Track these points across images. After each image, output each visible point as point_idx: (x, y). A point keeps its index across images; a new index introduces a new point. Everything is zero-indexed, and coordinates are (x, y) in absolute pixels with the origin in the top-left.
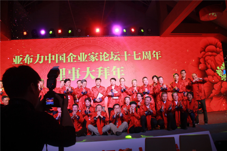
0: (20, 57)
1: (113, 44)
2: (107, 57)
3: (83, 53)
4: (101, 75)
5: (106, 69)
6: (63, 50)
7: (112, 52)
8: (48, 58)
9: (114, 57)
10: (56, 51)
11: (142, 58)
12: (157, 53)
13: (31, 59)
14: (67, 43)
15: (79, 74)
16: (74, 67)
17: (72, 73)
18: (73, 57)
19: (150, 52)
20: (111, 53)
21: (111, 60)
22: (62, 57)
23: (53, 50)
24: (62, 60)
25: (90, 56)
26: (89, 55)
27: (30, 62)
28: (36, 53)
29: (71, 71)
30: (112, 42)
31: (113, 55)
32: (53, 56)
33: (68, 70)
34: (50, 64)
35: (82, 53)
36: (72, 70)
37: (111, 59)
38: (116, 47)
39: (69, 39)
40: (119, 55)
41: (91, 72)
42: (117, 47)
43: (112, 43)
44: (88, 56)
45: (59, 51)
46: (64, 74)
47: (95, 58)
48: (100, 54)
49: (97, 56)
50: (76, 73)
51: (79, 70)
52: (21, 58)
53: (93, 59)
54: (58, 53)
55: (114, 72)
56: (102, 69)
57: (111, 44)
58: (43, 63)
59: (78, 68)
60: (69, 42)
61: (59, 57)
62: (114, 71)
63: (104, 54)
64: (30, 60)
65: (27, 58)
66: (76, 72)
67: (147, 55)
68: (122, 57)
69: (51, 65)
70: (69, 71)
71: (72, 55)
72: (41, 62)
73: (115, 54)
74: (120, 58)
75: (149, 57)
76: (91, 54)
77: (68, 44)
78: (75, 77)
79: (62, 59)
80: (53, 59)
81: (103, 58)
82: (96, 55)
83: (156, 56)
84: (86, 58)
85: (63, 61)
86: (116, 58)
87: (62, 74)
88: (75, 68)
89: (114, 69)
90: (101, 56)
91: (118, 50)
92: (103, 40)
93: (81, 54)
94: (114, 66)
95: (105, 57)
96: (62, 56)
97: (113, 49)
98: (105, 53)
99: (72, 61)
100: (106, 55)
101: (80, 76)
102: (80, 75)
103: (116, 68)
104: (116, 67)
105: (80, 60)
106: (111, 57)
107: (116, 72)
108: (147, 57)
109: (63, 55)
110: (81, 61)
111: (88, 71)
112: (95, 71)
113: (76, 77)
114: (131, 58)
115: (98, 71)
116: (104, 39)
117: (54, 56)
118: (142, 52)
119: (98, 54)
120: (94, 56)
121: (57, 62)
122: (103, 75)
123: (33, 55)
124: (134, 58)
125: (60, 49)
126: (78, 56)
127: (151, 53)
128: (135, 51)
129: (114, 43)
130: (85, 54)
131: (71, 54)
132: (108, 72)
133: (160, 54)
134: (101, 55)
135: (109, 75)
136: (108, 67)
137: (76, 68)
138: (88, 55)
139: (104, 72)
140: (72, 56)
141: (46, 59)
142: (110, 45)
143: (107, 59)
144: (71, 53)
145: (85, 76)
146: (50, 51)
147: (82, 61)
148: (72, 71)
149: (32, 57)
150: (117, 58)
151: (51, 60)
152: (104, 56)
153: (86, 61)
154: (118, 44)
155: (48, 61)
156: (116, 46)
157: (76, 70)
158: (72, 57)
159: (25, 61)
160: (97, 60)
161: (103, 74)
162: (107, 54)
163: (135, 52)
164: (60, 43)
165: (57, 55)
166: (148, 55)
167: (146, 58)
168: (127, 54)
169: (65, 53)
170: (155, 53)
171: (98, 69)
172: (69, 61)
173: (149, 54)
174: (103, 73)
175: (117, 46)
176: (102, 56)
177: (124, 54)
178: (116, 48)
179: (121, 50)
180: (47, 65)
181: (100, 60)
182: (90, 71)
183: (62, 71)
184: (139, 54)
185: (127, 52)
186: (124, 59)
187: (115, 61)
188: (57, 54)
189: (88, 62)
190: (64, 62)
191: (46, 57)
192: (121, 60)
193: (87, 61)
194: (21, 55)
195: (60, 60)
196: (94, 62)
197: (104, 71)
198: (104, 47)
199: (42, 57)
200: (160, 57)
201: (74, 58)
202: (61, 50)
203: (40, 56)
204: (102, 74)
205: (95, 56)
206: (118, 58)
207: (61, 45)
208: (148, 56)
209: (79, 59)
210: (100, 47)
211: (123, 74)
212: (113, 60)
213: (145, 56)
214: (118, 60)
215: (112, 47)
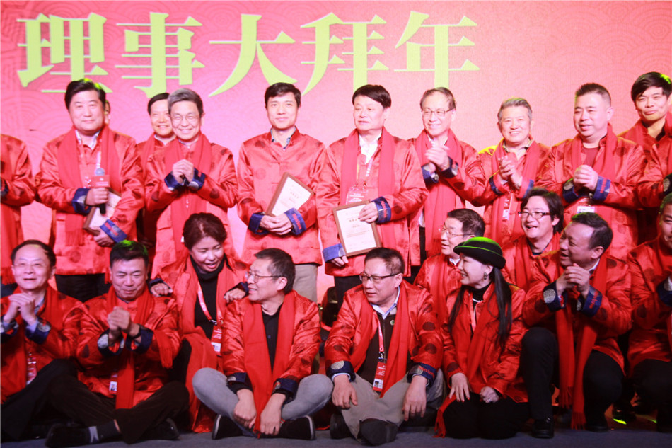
4: (331, 68)
5: (359, 28)
15: (193, 55)
16: (161, 11)
17: (148, 51)
29: (140, 37)
33: (122, 30)
36: (148, 29)
41: (265, 48)
46: (97, 54)
50: (175, 51)
51: (190, 28)
55: (414, 51)
56: (334, 29)
59: (183, 20)
62: (409, 40)
66: (171, 40)
70: (127, 32)
78: (169, 72)
87: (86, 51)
88: (166, 15)
89: (415, 30)
94: (416, 9)
101: (200, 69)
102: (198, 64)
103: (426, 22)
104: (427, 16)
107: (422, 49)
111: (249, 42)
112: (291, 41)
113: (176, 72)
115: (314, 39)
122: (341, 66)
132: (375, 50)
136: (377, 20)
137: (175, 18)
139: (348, 45)
148: (149, 37)
157: (175, 29)
161: (343, 62)
171: (313, 30)
174: (341, 57)
182: (258, 39)
183: (86, 32)
197: (351, 42)
204: (336, 60)
211: (467, 61)
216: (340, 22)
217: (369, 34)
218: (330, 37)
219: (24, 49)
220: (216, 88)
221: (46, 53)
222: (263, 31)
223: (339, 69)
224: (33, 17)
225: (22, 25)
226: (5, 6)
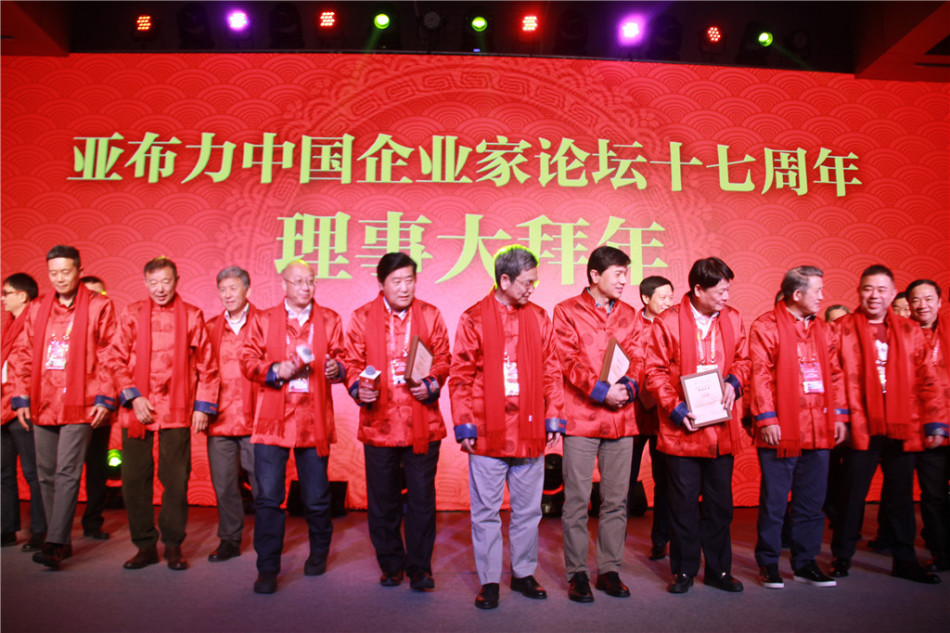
0: (112, 144)
1: (610, 99)
2: (576, 164)
3: (451, 140)
4: (543, 261)
5: (567, 229)
6: (341, 115)
7: (603, 143)
8: (258, 154)
9: (611, 170)
10: (302, 118)
11: (759, 181)
12: (839, 160)
13: (170, 156)
14: (366, 81)
15: (423, 247)
16: (397, 210)
17: (385, 244)
18: (396, 157)
19: (805, 152)
20: (597, 144)
21: (596, 182)
22: (332, 154)
23: (287, 116)
24: (331, 168)
25: (486, 154)
26: (481, 148)
27: (160, 174)
28: (196, 127)
29: (378, 232)
30: (604, 89)
31: (609, 158)
32: (288, 147)
33: (362, 228)
34: (269, 186)
35: (442, 137)
36: (385, 225)
37: (597, 176)
38: (624, 115)
39: (378, 61)
40: (640, 159)
41: (486, 243)
42: (630, 115)
43: (607, 93)
44: (474, 157)
45: (318, 123)
46: (341, 246)
47: (511, 168)
48: (537, 149)
49: (525, 160)
50: (408, 244)
51: (421, 225)
52: (116, 152)
53: (501, 170)
54: (316, 131)
56: (545, 229)
57: (602, 100)
58: (229, 178)
59: (416, 218)
60: (376, 77)
61: (316, 152)
63: (563, 149)
64: (162, 164)
65: (149, 151)
66: (405, 234)
67: (784, 171)
68: (657, 172)
69: (270, 193)
70: (368, 228)
71: (387, 146)
72: (219, 177)
73: (621, 154)
74: (644, 174)
75: (797, 178)
76: (488, 147)
77: (367, 84)
79: (336, 164)
80: (287, 162)
81: (553, 168)
82: (516, 150)
83: (832, 175)
84: (466, 165)
85: (339, 174)
86: (624, 177)
87: (332, 243)
88: (401, 214)
90: (544, 158)
91: (634, 131)
92: (559, 77)
93: (437, 140)
94: (614, 214)
95: (568, 163)
96: (334, 151)
97: (612, 124)
98: (567, 143)
99: (386, 177)
100: (570, 156)
101: (429, 260)
102: (427, 256)
103: (623, 225)
104: (623, 221)
105: (429, 176)
106: (597, 169)
108: (786, 179)
109: (337, 145)
110: (436, 178)
111: (472, 238)
112: (509, 237)
114: (701, 178)
115: (528, 236)
116: (563, 71)
117: (293, 146)
118: (763, 153)
119: (528, 145)
120: (509, 157)
121: (305, 178)
122: (551, 259)
123: (178, 137)
124: (718, 182)
125: (326, 110)
126: (423, 153)
127: (811, 160)
128: (723, 143)
129: (616, 93)
130: (457, 144)
131: (383, 139)
133: (852, 167)
134: (546, 151)
136: (582, 222)
137: (408, 217)
138: (474, 149)
139: (558, 243)
140: (391, 152)
141: (248, 162)
142: (592, 104)
143: (578, 177)
144: (386, 132)
145: (454, 261)
146: (269, 121)
147: (443, 177)
148: (386, 232)
149: (172, 148)
150: (628, 174)
151: (274, 166)
152: (560, 158)
153: (465, 179)
154: (635, 98)
155: (257, 170)
156: (624, 111)
157: (408, 226)
158: (387, 155)
159: (133, 166)
160: (522, 177)
161: (553, 256)
162: (576, 151)
163: (722, 150)
164: (327, 82)
165: (306, 141)
166: (794, 167)
168: (685, 156)
169: (350, 133)
170: (829, 162)
171: (527, 229)
172: (370, 177)
173: (796, 164)
174: (552, 252)
175: (631, 111)
176: (549, 156)
177: (668, 156)
178: (628, 120)
179: (654, 135)
180: (251, 191)
181: (539, 182)
182: (480, 234)
183: (333, 228)
184: (748, 158)
185: (681, 148)
186: (668, 185)
187: (619, 188)
188: (307, 134)
189: (474, 185)
190: (346, 178)
191: (248, 148)
192: (648, 188)
193: (469, 181)
194: (117, 136)
195: (325, 167)
196: (506, 186)
197: (560, 240)
198: (560, 113)
199: (228, 148)
200: (855, 181)
201: (400, 163)
202: (332, 116)
203: (215, 141)
204: (547, 254)
205: (514, 155)
206: (633, 177)
207: (333, 92)
208: (792, 176)
209: (425, 170)
210: (540, 109)
211: (658, 260)
212: (610, 183)
213: (777, 173)
214: (634, 186)
215: (604, 112)
216: (550, 222)
217: (575, 234)
218: (542, 235)
219: (281, 242)
220: (442, 276)
221: (298, 245)
222: (484, 229)
223: (550, 263)
224: (291, 215)
225: (282, 222)
226: (269, 207)
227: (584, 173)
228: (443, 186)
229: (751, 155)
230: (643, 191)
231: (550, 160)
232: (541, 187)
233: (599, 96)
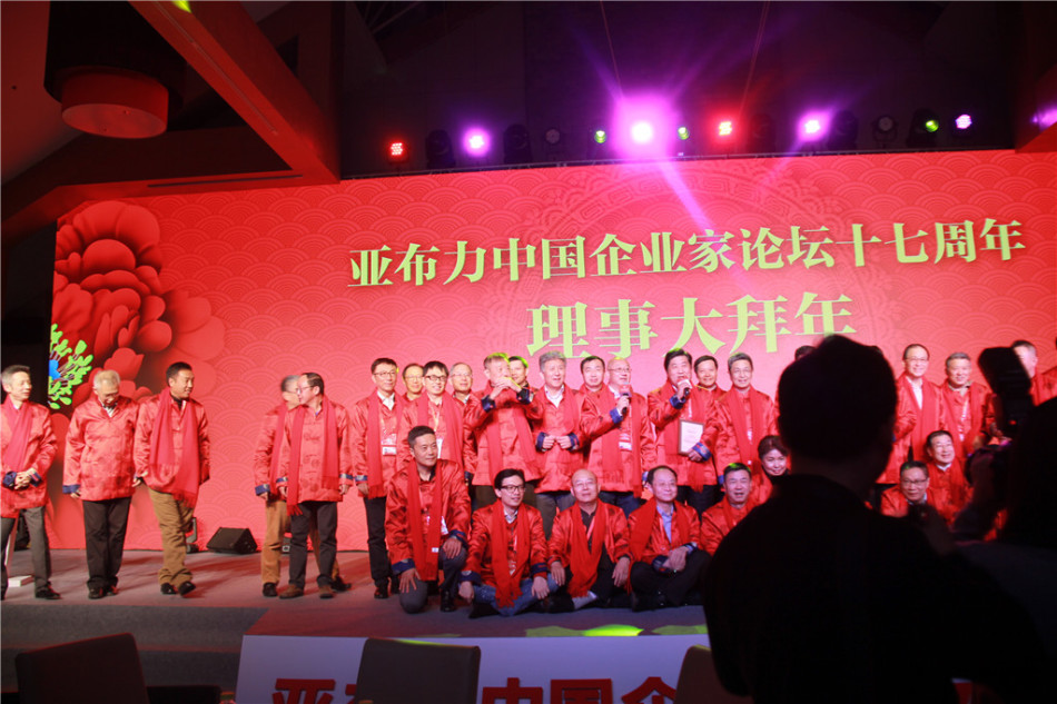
0: (382, 255)
1: (799, 190)
2: (773, 249)
3: (666, 236)
4: (750, 333)
5: (769, 305)
6: (572, 219)
7: (795, 230)
8: (505, 257)
9: (803, 252)
10: (540, 224)
11: (931, 252)
12: (1003, 229)
13: (432, 262)
14: (591, 189)
15: (649, 328)
16: (626, 298)
17: (618, 326)
18: (621, 253)
19: (972, 223)
20: (790, 231)
21: (791, 263)
22: (568, 254)
23: (527, 223)
24: (568, 264)
25: (696, 246)
26: (692, 241)
27: (424, 277)
28: (452, 236)
29: (612, 317)
30: (793, 182)
31: (801, 242)
32: (530, 250)
33: (598, 313)
34: (517, 282)
35: (659, 234)
36: (617, 311)
37: (792, 258)
38: (812, 204)
39: (600, 171)
40: (828, 241)
41: (701, 321)
42: (816, 204)
43: (797, 186)
44: (686, 248)
45: (554, 227)
46: (581, 330)
47: (718, 256)
48: (740, 238)
49: (730, 248)
50: (637, 326)
51: (646, 309)
52: (386, 261)
53: (710, 258)
54: (553, 235)
55: (808, 320)
56: (750, 306)
57: (792, 192)
58: (482, 279)
59: (641, 304)
60: (600, 185)
61: (555, 252)
62: (806, 312)
63: (761, 237)
64: (426, 269)
65: (414, 259)
66: (634, 318)
67: (954, 242)
68: (842, 250)
69: (518, 290)
70: (602, 314)
71: (613, 244)
72: (474, 277)
73: (811, 237)
74: (831, 254)
75: (966, 247)
76: (698, 240)
77: (593, 192)
78: (632, 341)
79: (572, 261)
80: (531, 262)
81: (754, 254)
82: (722, 240)
83: (997, 241)
84: (681, 256)
85: (575, 270)
86: (814, 257)
87: (574, 329)
88: (629, 301)
89: (809, 304)
90: (746, 246)
91: (821, 217)
92: (754, 175)
93: (655, 236)
94: (807, 290)
95: (766, 249)
96: (569, 250)
97: (800, 212)
98: (764, 232)
99: (615, 270)
100: (768, 243)
102: (653, 334)
103: (815, 300)
104: (816, 295)
105: (651, 267)
106: (791, 253)
107: (814, 318)
108: (956, 248)
109: (571, 245)
111: (690, 318)
112: (720, 315)
113: (638, 340)
114: (881, 253)
115: (736, 314)
116: (757, 169)
117: (534, 248)
118: (934, 227)
119: (731, 236)
120: (715, 247)
121: (547, 274)
122: (757, 332)
123: (436, 246)
124: (895, 256)
125: (559, 216)
126: (644, 249)
127: (977, 230)
128: (899, 222)
129: (804, 185)
130: (672, 239)
131: (609, 238)
132: (781, 320)
133: (1016, 233)
134: (747, 240)
135: (784, 331)
136: (781, 299)
137: (636, 303)
138: (686, 242)
139: (761, 317)
140: (617, 249)
141: (497, 264)
142: (783, 196)
143: (775, 261)
144: (612, 232)
145: (677, 336)
146: (511, 229)
147: (662, 268)
148: (618, 317)
149: (433, 255)
150: (818, 255)
151: (519, 266)
152: (759, 245)
153: (680, 268)
154: (820, 188)
155: (506, 269)
156: (811, 200)
157: (636, 310)
158: (614, 252)
159: (402, 270)
160: (728, 263)
161: (758, 329)
162: (773, 238)
163: (898, 228)
164: (559, 192)
165: (545, 243)
166: (962, 238)
167: (951, 254)
168: (866, 235)
169: (582, 235)
170: (994, 231)
171: (735, 307)
172: (602, 271)
173: (965, 235)
174: (758, 326)
175: (817, 200)
176: (750, 244)
177: (851, 237)
178: (815, 208)
179: (838, 219)
180: (502, 288)
181: (742, 267)
182: (696, 315)
183: (573, 316)
184: (921, 233)
185: (862, 228)
186: (853, 262)
187: (811, 267)
188: (546, 238)
189: (689, 273)
190: (581, 273)
191: (497, 252)
192: (836, 265)
193: (684, 269)
194: (385, 248)
195: (563, 265)
196: (715, 272)
197: (763, 315)
198: (757, 206)
199: (480, 253)
200: (1019, 245)
201: (625, 257)
202: (565, 221)
203: (468, 248)
204: (753, 328)
205: (721, 245)
206: (822, 257)
207: (564, 200)
208: (961, 245)
209: (647, 262)
210: (740, 204)
211: (847, 326)
212: (803, 264)
213: (948, 244)
214: (823, 264)
215: (794, 203)
216: (754, 300)
217: (775, 309)
218: (748, 311)
219: (532, 329)
221: (546, 332)
222: (699, 310)
224: (538, 308)
225: (531, 313)
226: (519, 301)
227: (780, 257)
228: (663, 274)
229: (923, 230)
230: (831, 268)
231: (751, 247)
232: (745, 271)
233: (789, 188)
